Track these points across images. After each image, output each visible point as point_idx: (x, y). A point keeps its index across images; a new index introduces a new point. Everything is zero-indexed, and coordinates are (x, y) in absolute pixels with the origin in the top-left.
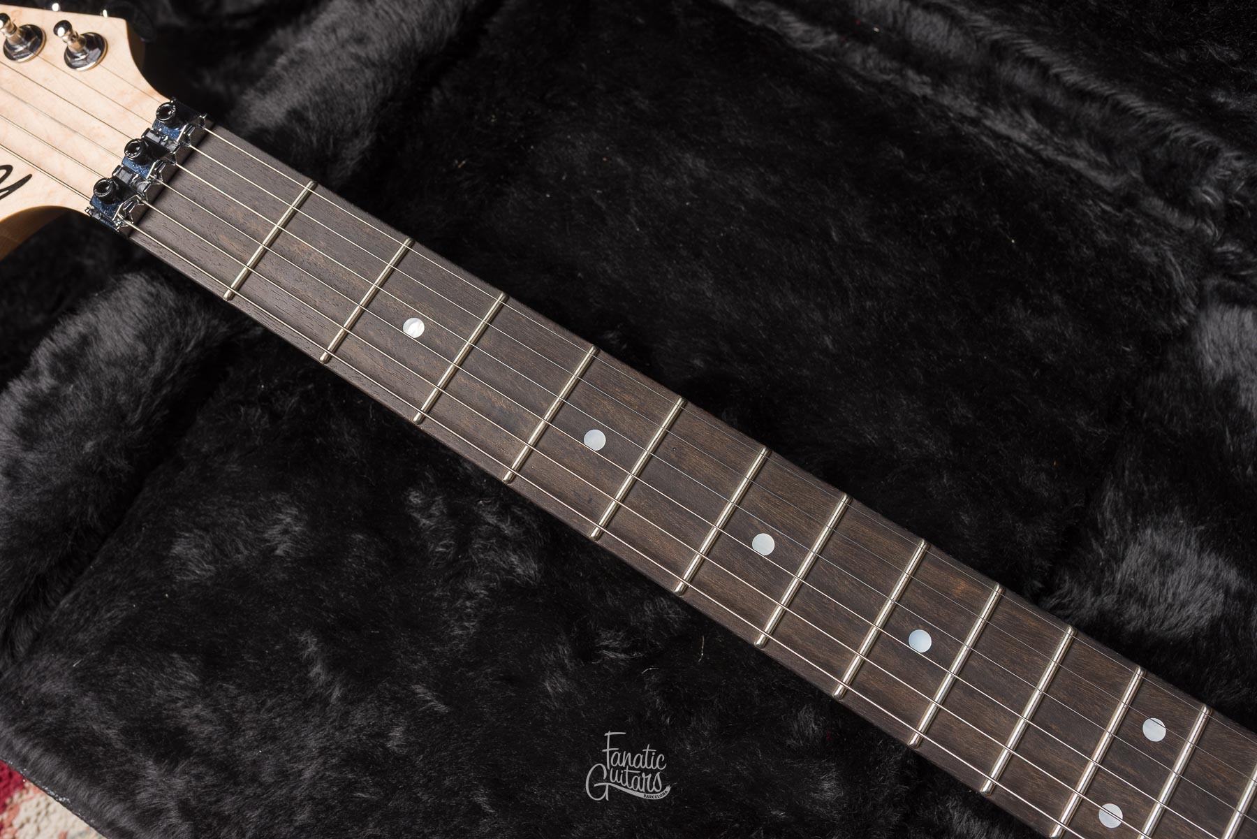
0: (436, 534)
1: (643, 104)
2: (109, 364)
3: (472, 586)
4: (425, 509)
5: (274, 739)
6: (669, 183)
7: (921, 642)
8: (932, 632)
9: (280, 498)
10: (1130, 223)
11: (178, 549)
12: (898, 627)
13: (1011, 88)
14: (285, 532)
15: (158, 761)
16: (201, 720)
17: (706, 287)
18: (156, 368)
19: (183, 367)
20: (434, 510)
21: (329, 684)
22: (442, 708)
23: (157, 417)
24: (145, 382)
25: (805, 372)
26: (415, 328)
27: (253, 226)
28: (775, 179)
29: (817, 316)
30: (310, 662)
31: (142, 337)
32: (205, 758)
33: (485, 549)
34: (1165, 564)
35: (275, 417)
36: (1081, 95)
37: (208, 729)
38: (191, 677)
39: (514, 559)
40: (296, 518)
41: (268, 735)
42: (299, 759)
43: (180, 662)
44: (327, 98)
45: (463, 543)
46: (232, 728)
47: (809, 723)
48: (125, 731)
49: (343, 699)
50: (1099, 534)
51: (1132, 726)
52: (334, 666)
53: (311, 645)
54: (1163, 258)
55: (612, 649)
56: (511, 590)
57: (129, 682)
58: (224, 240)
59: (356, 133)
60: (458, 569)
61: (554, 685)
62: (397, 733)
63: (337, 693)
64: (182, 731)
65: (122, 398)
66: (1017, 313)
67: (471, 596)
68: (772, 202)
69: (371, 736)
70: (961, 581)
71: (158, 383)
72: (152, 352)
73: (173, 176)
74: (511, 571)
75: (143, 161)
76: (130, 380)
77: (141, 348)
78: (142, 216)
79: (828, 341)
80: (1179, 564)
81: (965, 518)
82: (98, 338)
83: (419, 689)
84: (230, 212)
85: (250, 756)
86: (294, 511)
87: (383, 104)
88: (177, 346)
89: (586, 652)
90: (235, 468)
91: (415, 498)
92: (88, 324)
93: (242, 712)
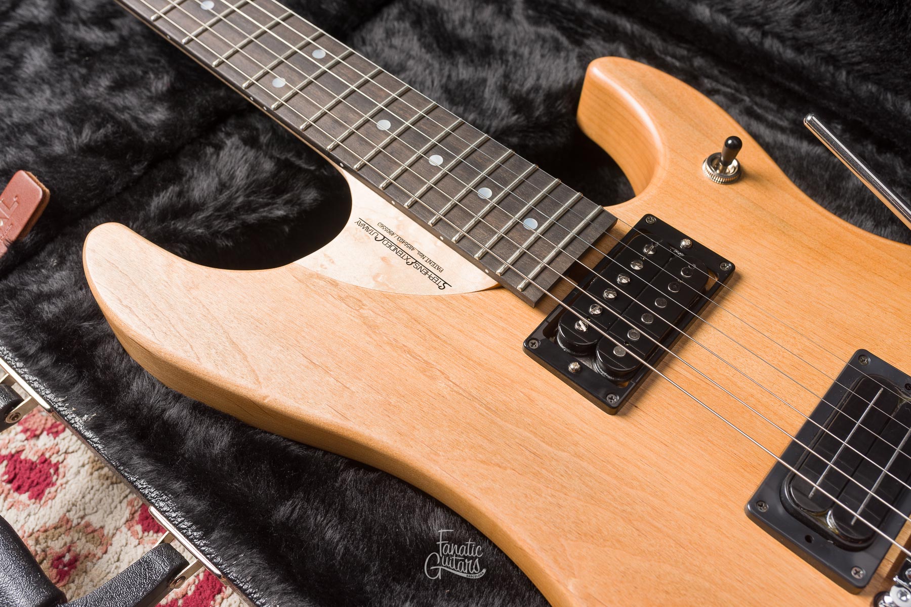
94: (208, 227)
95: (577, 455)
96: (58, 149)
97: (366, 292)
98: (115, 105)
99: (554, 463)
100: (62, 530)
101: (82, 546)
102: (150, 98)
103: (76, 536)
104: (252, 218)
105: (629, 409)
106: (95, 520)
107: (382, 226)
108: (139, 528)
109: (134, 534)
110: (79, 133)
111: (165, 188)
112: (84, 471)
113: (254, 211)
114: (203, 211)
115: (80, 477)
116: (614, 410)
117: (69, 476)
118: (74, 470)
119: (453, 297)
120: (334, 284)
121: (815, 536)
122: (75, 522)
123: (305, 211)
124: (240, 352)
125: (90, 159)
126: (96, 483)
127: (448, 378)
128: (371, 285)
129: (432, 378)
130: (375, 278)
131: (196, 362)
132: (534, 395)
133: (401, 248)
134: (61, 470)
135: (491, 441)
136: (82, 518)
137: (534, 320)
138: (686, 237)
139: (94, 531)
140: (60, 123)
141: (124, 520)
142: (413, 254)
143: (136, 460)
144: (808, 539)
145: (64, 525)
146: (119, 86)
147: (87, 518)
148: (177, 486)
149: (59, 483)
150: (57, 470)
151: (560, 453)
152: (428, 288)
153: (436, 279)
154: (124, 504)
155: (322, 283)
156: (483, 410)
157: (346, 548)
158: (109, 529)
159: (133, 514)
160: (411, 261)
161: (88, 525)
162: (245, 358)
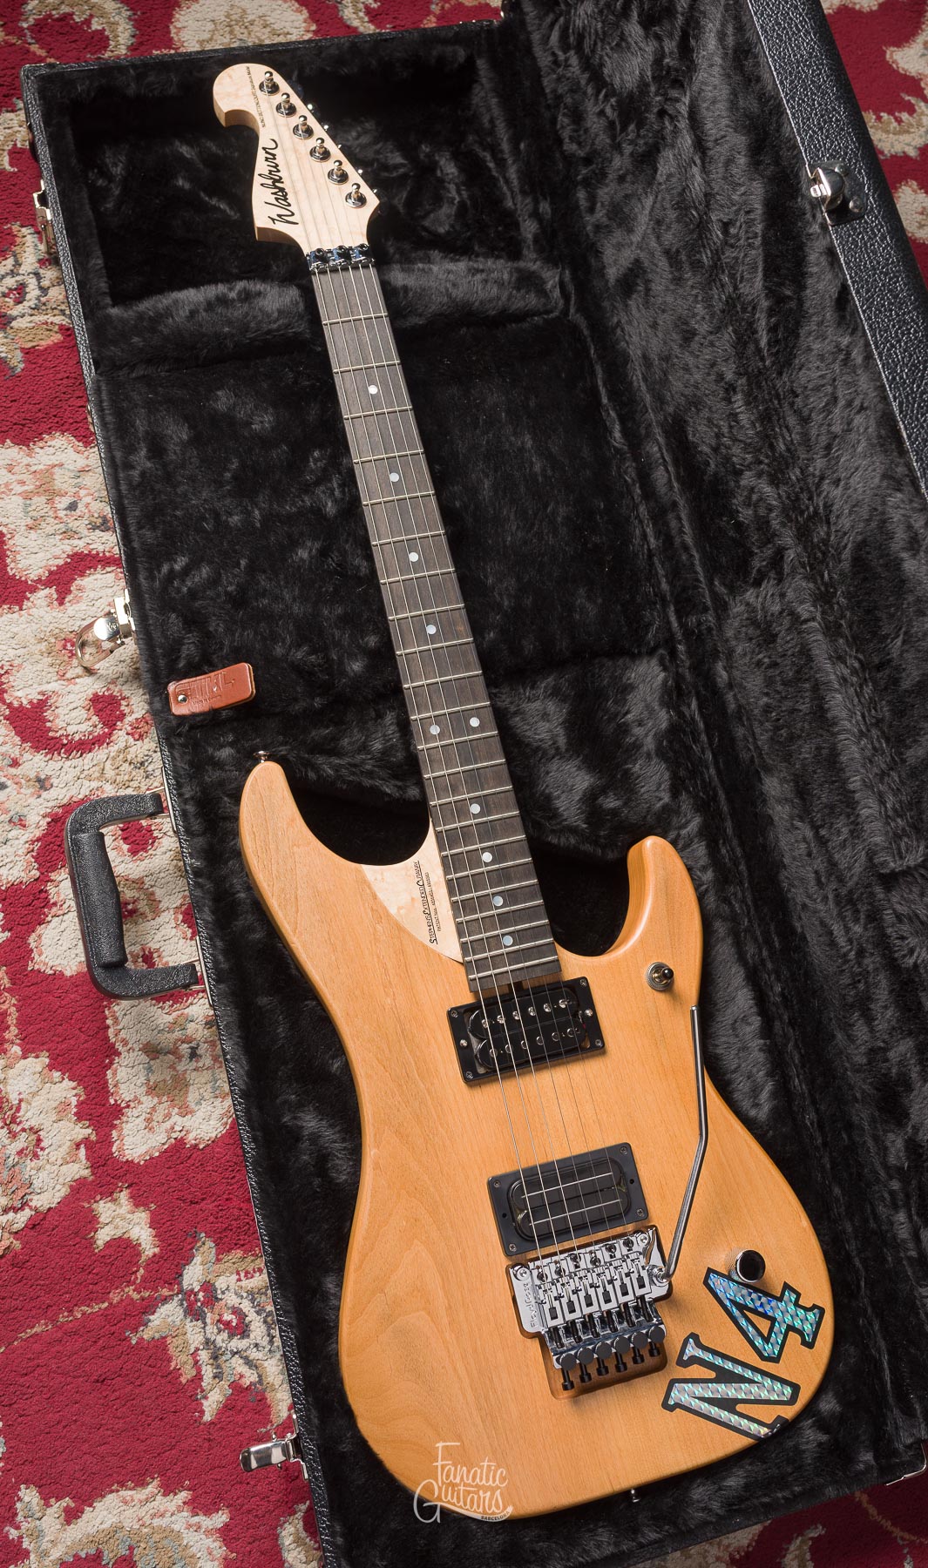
0: (312, 471)
1: (532, 404)
2: (260, 309)
3: (306, 498)
4: (316, 461)
5: (193, 481)
6: (513, 439)
7: (431, 630)
8: (438, 630)
9: (271, 410)
10: (655, 603)
11: (219, 393)
12: (429, 618)
13: (666, 524)
14: (262, 422)
15: (149, 450)
16: (175, 453)
17: (487, 484)
18: (275, 326)
19: (282, 335)
20: (319, 464)
21: (228, 483)
22: (258, 525)
23: (257, 343)
24: (265, 327)
25: (490, 542)
26: (373, 390)
27: (355, 310)
28: (549, 472)
29: (514, 528)
30: (229, 470)
31: (279, 311)
32: (165, 466)
33: (323, 492)
34: (545, 716)
35: (296, 382)
36: (686, 548)
37: (174, 457)
38: (185, 437)
39: (330, 504)
40: (269, 421)
41: (192, 479)
42: (194, 494)
43: (186, 429)
44: (422, 293)
45: (317, 483)
46: (183, 466)
47: (372, 641)
48: (147, 433)
49: (229, 491)
50: (532, 688)
51: (468, 714)
52: (235, 478)
53: (235, 465)
54: (650, 624)
55: (332, 563)
56: (318, 511)
57: (163, 419)
58: (341, 305)
59: (420, 315)
60: (307, 489)
61: (303, 554)
62: (236, 518)
63: (228, 488)
64: (165, 450)
65: (252, 325)
66: (582, 591)
67: (303, 501)
68: (540, 479)
69: (226, 511)
70: (463, 626)
71: (269, 332)
72: (278, 320)
73: (345, 269)
74: (325, 506)
75: (340, 255)
76: (260, 322)
77: (276, 314)
78: (323, 272)
79: (509, 539)
80: (548, 721)
81: (492, 634)
82: (264, 297)
83: (257, 512)
84: (352, 298)
85: (180, 479)
86: (271, 419)
87: (441, 315)
88: (287, 326)
89: (324, 553)
90: (265, 386)
91: (316, 454)
92: (265, 290)
93: (191, 464)
94: (337, 771)
95: (428, 1090)
96: (279, 650)
97: (388, 915)
98: (333, 635)
99: (413, 1086)
100: (137, 886)
101: (142, 906)
102: (359, 646)
103: (142, 896)
104: (367, 782)
105: (475, 1085)
106: (159, 893)
107: (427, 876)
108: (181, 917)
109: (176, 919)
110: (299, 646)
111: (327, 727)
112: (169, 854)
113: (372, 778)
114: (341, 758)
115: (164, 857)
116: (466, 1080)
117: (159, 851)
118: (163, 849)
119: (433, 951)
120: (375, 897)
121: (509, 1216)
122: (146, 887)
123: (404, 800)
124: (297, 905)
125: (294, 676)
126: (171, 868)
127: (394, 1000)
128: (393, 911)
129: (387, 995)
130: (399, 908)
131: (270, 895)
132: (433, 1041)
133: (427, 899)
134: (156, 844)
135: (390, 1051)
136: (152, 887)
137: (467, 999)
138: (593, 1008)
139: (155, 901)
140: (291, 628)
141: (174, 906)
142: (432, 908)
143: (206, 909)
144: (504, 1215)
145: (138, 883)
146: (346, 620)
147: (154, 889)
148: (219, 944)
149: (150, 852)
150: (153, 842)
151: (420, 1082)
152: (423, 936)
153: (432, 933)
154: (181, 895)
155: (368, 891)
156: (399, 1031)
157: (283, 1045)
158: (163, 905)
159: (181, 905)
160: (427, 911)
161: (153, 894)
162: (297, 912)
